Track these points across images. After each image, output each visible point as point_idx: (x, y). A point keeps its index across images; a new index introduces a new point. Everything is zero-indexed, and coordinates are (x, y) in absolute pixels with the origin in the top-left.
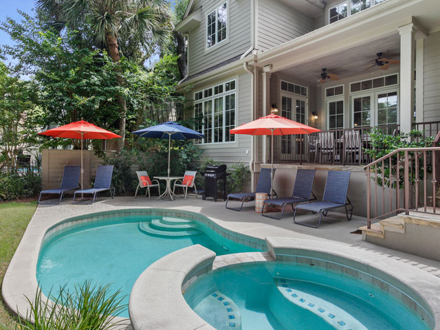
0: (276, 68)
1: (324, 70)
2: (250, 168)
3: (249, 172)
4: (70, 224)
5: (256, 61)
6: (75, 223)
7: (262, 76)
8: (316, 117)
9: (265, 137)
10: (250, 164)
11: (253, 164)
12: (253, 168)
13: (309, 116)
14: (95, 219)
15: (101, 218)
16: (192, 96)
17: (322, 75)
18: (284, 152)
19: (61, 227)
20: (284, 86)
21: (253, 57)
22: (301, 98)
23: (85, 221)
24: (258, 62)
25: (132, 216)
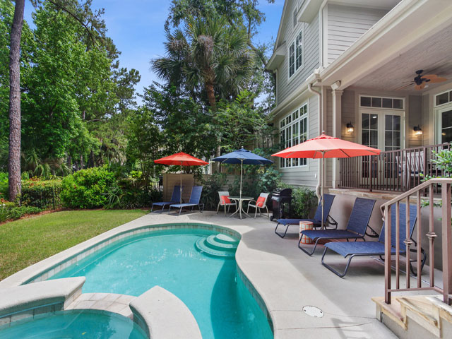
0: (346, 82)
1: (419, 72)
2: (317, 193)
3: (316, 197)
4: (147, 230)
5: (320, 81)
6: (152, 229)
7: (332, 94)
8: (419, 133)
9: (334, 159)
10: (316, 189)
11: (320, 189)
12: (320, 193)
13: (408, 132)
14: (169, 228)
15: (174, 228)
16: (278, 125)
17: (415, 79)
18: (365, 175)
19: (139, 231)
20: (365, 102)
21: (314, 77)
22: (392, 112)
23: (161, 229)
24: (322, 81)
25: (199, 229)
